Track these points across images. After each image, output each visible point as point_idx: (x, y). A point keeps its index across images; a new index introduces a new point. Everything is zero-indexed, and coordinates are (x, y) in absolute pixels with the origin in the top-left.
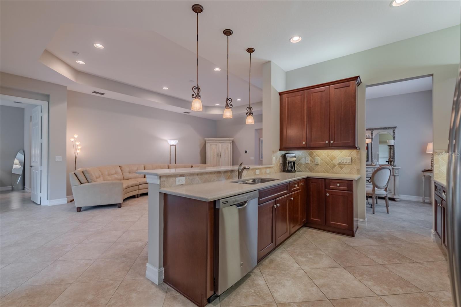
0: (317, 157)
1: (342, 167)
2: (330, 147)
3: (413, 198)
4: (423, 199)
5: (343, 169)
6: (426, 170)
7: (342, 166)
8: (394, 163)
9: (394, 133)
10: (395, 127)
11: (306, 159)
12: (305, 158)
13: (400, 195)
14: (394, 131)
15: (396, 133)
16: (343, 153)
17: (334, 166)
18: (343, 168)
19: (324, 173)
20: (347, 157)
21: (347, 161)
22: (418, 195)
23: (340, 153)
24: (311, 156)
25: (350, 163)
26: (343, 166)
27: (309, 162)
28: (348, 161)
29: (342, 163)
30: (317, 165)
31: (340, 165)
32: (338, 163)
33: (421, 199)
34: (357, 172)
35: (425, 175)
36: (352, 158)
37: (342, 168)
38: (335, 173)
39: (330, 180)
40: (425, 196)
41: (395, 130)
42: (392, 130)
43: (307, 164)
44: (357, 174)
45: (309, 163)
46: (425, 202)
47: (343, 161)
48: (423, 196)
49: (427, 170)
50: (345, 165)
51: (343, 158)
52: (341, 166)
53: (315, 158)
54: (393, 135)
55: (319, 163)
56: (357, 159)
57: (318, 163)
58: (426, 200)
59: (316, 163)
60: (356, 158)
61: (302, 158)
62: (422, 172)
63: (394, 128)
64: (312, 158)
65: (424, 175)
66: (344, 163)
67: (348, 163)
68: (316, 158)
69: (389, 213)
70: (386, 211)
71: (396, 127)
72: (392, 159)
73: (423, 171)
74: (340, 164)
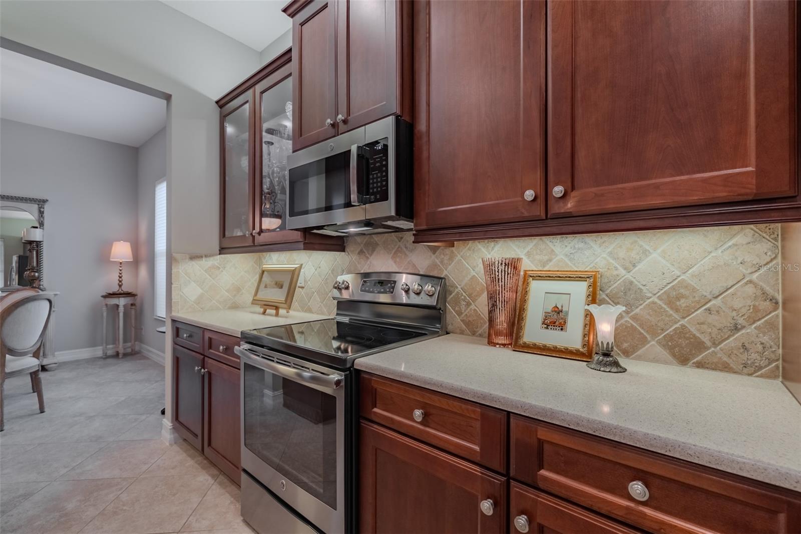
3: (84, 353)
4: (103, 350)
6: (110, 294)
8: (41, 283)
9: (41, 213)
10: (45, 201)
13: (56, 353)
14: (42, 210)
15: (45, 215)
22: (93, 344)
33: (99, 352)
35: (108, 303)
40: (107, 344)
41: (44, 208)
42: (37, 205)
46: (108, 354)
48: (104, 345)
49: (111, 292)
54: (39, 219)
58: (108, 352)
62: (102, 298)
63: (41, 203)
65: (106, 305)
69: (46, 409)
70: (38, 406)
71: (47, 200)
72: (37, 274)
73: (104, 297)
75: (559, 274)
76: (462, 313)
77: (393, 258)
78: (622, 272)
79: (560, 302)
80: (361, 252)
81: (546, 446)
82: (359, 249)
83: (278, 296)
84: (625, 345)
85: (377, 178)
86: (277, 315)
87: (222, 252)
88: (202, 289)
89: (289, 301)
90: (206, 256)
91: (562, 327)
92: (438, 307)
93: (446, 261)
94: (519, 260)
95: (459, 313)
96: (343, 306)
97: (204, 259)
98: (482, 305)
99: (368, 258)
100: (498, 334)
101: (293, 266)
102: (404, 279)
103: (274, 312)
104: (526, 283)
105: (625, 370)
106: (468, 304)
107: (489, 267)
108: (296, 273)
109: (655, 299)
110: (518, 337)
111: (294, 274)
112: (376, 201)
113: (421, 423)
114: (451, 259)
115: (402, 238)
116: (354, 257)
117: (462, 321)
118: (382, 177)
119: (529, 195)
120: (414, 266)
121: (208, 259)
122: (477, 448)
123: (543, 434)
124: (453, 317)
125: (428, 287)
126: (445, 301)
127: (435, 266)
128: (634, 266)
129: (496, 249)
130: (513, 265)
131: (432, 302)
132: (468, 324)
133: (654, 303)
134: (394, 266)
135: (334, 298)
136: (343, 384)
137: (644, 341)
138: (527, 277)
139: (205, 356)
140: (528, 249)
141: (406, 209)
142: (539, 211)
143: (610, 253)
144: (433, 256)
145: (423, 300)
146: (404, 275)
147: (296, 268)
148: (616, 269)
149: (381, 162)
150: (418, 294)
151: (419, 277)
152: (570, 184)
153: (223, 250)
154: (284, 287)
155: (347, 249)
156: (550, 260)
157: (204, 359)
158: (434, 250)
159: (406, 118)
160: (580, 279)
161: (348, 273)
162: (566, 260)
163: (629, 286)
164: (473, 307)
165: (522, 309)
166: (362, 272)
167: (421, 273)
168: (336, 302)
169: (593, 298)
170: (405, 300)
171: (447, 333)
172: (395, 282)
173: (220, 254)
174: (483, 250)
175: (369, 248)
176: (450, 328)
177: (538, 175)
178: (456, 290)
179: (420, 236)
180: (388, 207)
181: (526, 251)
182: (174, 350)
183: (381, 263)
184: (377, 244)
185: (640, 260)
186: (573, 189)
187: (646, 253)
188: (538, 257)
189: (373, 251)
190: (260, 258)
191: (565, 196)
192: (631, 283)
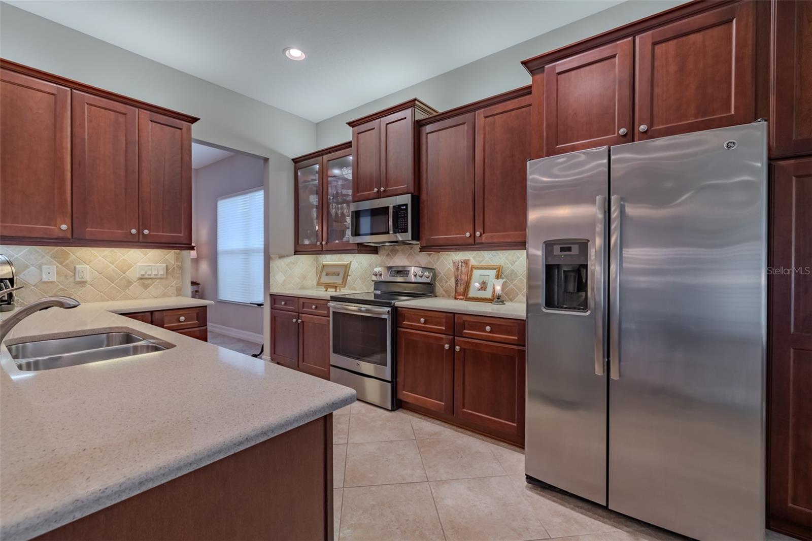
0: (80, 263)
1: (148, 284)
2: (141, 243)
5: (149, 289)
7: (146, 282)
11: (41, 271)
12: (40, 269)
16: (148, 255)
17: (129, 283)
18: (149, 287)
19: (103, 300)
20: (158, 264)
21: (158, 273)
23: (143, 256)
24: (61, 263)
25: (165, 277)
26: (149, 282)
27: (54, 278)
28: (161, 272)
29: (146, 276)
30: (83, 283)
31: (143, 281)
32: (138, 276)
34: (176, 293)
36: (167, 266)
37: (146, 287)
38: (131, 299)
39: (164, 312)
43: (45, 283)
44: (177, 296)
45: (55, 280)
47: (149, 273)
50: (154, 281)
51: (150, 266)
52: (144, 283)
53: (75, 267)
55: (88, 280)
56: (176, 268)
57: (84, 280)
59: (78, 279)
60: (174, 265)
61: (27, 267)
64: (66, 266)
66: (152, 276)
67: (159, 276)
68: (77, 266)
74: (141, 279)
75: (485, 267)
76: (443, 287)
77: (407, 258)
78: (511, 266)
79: (485, 279)
80: (388, 255)
81: (466, 323)
82: (387, 253)
83: (337, 280)
84: (511, 297)
85: (402, 221)
86: (336, 291)
87: (297, 253)
88: (285, 276)
89: (344, 282)
90: (287, 256)
91: (485, 289)
92: (432, 283)
93: (435, 260)
94: (468, 260)
95: (442, 287)
96: (377, 284)
97: (286, 258)
98: (452, 282)
99: (392, 258)
100: (460, 295)
101: (346, 263)
102: (413, 270)
103: (334, 290)
104: (472, 271)
105: (505, 304)
106: (447, 282)
107: (455, 263)
108: (348, 266)
109: (521, 277)
110: (467, 295)
111: (346, 267)
112: (402, 232)
113: (423, 324)
114: (438, 259)
115: (412, 248)
116: (384, 258)
117: (444, 290)
118: (405, 221)
119: (468, 234)
120: (419, 263)
121: (288, 258)
122: (444, 328)
123: (465, 318)
124: (439, 288)
125: (426, 273)
126: (435, 281)
127: (430, 262)
128: (514, 263)
129: (460, 254)
130: (466, 262)
131: (429, 281)
132: (446, 292)
133: (521, 278)
134: (408, 262)
135: (373, 281)
136: (390, 312)
137: (517, 295)
138: (472, 268)
139: (299, 313)
140: (474, 255)
141: (416, 236)
142: (471, 241)
143: (506, 258)
144: (429, 258)
145: (424, 280)
146: (413, 268)
147: (348, 264)
148: (508, 264)
149: (404, 214)
150: (421, 277)
151: (421, 269)
152: (482, 231)
153: (296, 252)
154: (340, 275)
155: (379, 253)
156: (483, 260)
157: (299, 315)
158: (430, 255)
159: (416, 194)
160: (494, 269)
161: (380, 267)
162: (489, 260)
163: (512, 272)
164: (449, 283)
165: (470, 283)
166: (389, 266)
167: (423, 266)
168: (374, 282)
169: (498, 277)
170: (413, 280)
171: (436, 297)
172: (409, 271)
173: (294, 255)
174: (454, 255)
175: (394, 252)
176: (437, 294)
177: (471, 226)
178: (441, 275)
179: (422, 249)
180: (408, 236)
181: (472, 256)
182: (272, 313)
183: (399, 261)
184: (398, 251)
185: (516, 261)
186: (484, 233)
187: (518, 258)
188: (477, 259)
189: (395, 255)
190: (317, 258)
191: (481, 235)
192: (513, 270)
